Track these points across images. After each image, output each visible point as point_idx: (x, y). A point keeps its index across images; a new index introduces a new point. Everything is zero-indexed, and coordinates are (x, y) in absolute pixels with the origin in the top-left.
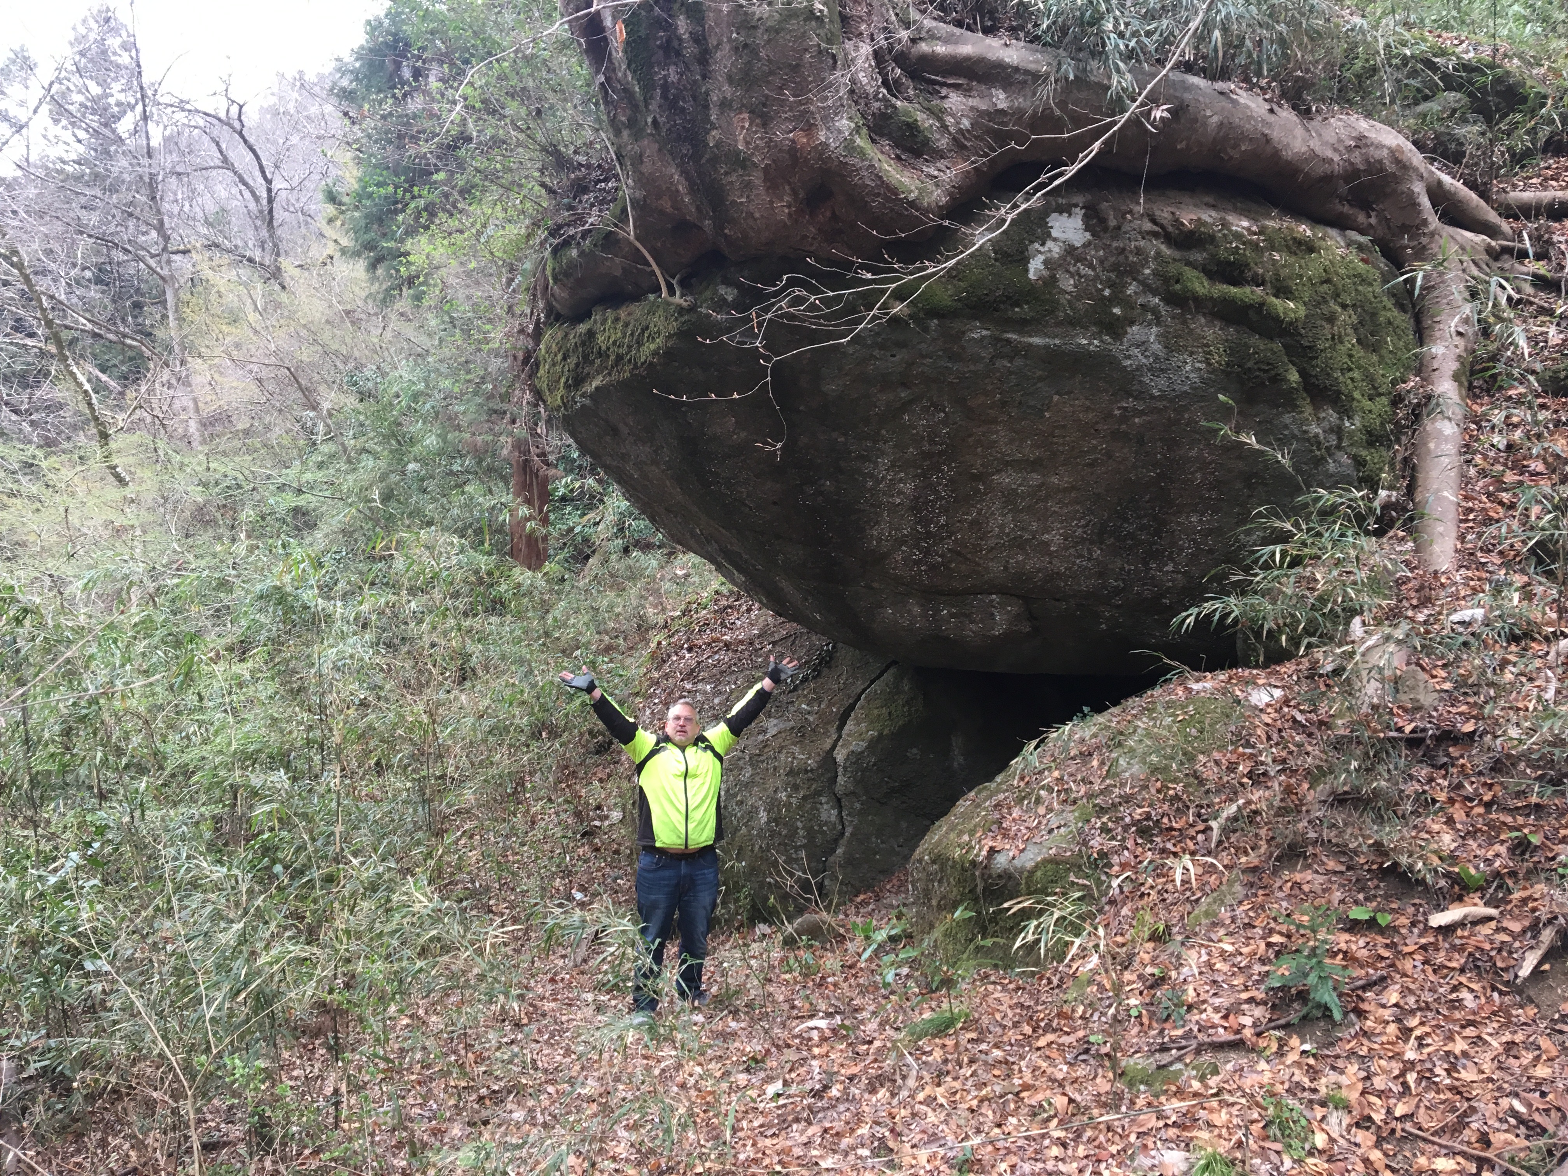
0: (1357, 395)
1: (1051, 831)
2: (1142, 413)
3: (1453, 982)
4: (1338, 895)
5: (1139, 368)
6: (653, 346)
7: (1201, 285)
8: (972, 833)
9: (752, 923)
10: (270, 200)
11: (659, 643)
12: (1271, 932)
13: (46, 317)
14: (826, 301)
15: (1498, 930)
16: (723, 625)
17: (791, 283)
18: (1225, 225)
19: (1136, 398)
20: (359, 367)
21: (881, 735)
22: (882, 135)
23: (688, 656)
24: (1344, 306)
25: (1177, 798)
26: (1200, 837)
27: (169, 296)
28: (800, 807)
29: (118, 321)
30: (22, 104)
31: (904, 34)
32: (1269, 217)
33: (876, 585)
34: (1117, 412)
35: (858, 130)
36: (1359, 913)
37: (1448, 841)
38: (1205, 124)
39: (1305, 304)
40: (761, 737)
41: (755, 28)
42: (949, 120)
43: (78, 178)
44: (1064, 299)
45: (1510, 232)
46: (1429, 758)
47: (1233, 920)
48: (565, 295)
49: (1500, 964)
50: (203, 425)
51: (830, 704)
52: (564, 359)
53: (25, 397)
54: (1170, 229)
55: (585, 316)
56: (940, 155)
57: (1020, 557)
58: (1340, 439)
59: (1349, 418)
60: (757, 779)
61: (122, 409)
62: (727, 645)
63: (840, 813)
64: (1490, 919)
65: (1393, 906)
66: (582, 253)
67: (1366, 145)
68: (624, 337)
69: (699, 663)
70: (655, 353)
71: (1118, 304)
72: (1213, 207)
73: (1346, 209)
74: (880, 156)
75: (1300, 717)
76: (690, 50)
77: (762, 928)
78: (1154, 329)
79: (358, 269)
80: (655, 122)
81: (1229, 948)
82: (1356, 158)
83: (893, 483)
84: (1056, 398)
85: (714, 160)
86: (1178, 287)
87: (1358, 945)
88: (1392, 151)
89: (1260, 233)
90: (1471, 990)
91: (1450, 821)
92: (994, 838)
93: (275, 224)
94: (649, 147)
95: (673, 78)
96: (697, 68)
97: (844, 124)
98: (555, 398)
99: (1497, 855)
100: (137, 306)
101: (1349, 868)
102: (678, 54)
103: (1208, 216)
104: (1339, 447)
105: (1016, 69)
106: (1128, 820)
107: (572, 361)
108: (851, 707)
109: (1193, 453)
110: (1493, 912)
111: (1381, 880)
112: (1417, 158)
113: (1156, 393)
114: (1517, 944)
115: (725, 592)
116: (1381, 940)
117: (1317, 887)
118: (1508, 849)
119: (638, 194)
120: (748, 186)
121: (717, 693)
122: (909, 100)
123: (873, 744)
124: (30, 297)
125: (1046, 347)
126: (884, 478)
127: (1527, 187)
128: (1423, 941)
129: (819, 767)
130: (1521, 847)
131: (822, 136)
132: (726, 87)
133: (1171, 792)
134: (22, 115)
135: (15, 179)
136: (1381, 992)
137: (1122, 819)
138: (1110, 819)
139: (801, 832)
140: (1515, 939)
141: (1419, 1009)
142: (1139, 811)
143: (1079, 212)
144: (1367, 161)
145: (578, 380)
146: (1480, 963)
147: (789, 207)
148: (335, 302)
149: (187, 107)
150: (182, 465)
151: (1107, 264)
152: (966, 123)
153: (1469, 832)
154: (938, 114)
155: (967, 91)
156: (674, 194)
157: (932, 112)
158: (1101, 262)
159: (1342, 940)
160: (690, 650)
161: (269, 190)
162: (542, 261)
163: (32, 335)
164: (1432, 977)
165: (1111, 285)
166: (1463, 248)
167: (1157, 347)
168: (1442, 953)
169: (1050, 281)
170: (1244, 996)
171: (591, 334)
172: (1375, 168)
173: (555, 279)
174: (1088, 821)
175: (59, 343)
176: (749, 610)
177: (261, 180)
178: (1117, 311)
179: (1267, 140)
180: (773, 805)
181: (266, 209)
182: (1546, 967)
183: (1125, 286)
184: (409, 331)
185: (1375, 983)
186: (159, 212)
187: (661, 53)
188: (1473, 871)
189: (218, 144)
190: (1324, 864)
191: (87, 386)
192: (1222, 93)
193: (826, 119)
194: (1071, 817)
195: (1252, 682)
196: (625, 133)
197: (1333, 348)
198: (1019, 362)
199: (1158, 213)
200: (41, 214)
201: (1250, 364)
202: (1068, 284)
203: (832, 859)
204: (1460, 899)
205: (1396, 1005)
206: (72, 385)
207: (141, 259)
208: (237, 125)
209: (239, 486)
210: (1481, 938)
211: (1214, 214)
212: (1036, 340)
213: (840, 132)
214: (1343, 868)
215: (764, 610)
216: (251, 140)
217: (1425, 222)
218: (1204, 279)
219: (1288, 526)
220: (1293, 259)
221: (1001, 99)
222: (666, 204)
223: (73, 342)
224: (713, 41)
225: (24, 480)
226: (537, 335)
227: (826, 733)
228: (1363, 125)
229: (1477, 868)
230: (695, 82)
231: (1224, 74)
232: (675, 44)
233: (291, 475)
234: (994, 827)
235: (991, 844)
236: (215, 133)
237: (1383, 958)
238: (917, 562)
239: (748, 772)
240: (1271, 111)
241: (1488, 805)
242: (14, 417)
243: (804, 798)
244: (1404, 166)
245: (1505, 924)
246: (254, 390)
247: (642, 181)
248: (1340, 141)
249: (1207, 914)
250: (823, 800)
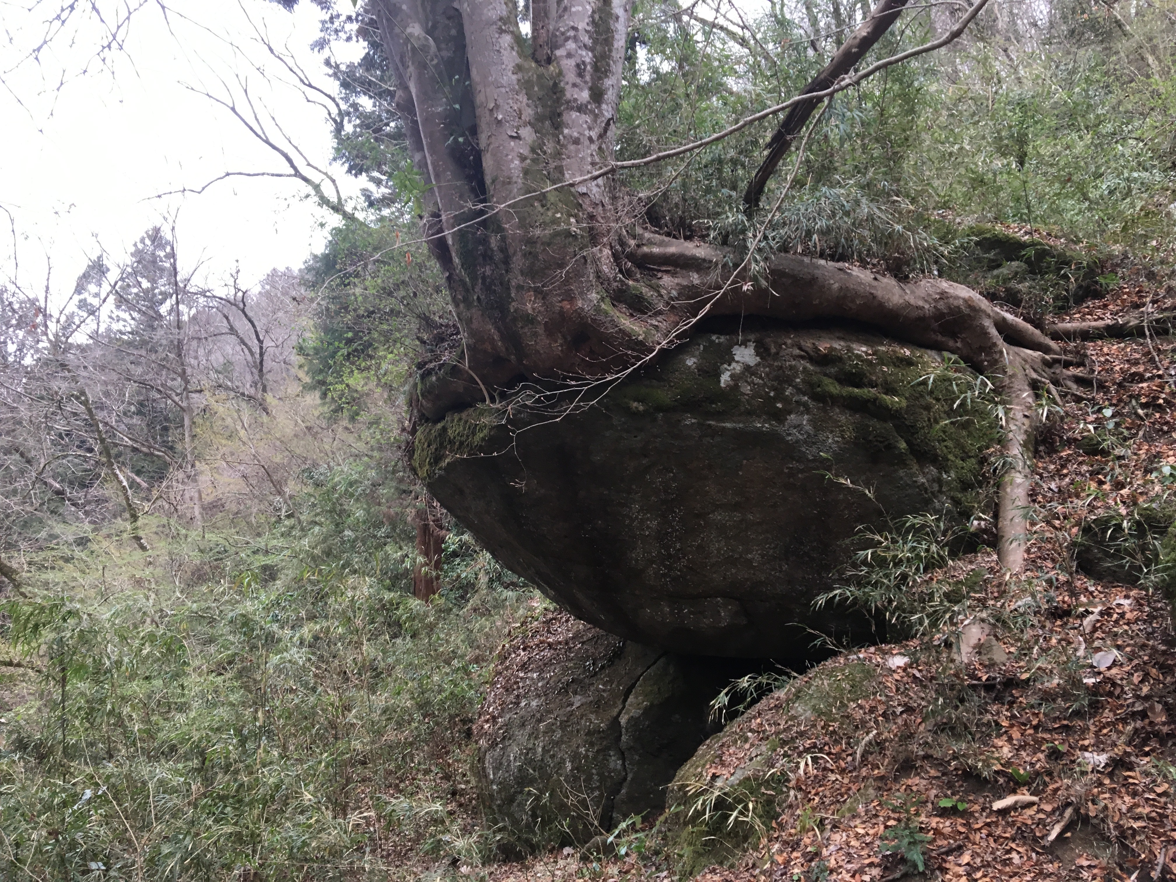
0: (951, 457)
1: (751, 759)
2: (802, 471)
3: (1008, 848)
4: (934, 792)
5: (797, 441)
6: (481, 435)
7: (834, 388)
8: (704, 766)
9: (562, 846)
10: (262, 354)
11: (504, 646)
12: (889, 818)
13: (100, 436)
14: (545, 397)
15: (1039, 811)
16: (549, 632)
17: (524, 388)
18: (850, 350)
19: (797, 461)
20: (315, 465)
21: (652, 705)
22: (620, 302)
23: (522, 653)
24: (938, 400)
25: (834, 732)
26: (850, 759)
27: (187, 422)
28: (595, 758)
29: (151, 440)
30: (97, 295)
31: (632, 242)
32: (882, 344)
33: (637, 592)
34: (786, 471)
35: (603, 299)
36: (946, 803)
37: (1006, 752)
38: (829, 289)
39: (906, 398)
40: (569, 709)
41: (535, 243)
42: (663, 292)
43: (130, 344)
44: (744, 398)
45: (1058, 349)
46: (998, 699)
47: (867, 812)
48: (429, 405)
49: (1038, 834)
50: (203, 508)
51: (619, 684)
52: (429, 446)
53: (82, 494)
54: (812, 354)
55: (442, 418)
56: (660, 313)
57: (733, 571)
58: (941, 486)
59: (946, 472)
60: (565, 739)
61: (149, 500)
62: (550, 645)
63: (623, 764)
64: (1033, 804)
65: (971, 798)
66: (438, 379)
67: (947, 298)
68: (464, 429)
69: (529, 658)
70: (483, 439)
71: (780, 401)
72: (840, 338)
73: (940, 338)
74: (618, 314)
75: (918, 675)
76: (498, 256)
77: (567, 850)
78: (806, 417)
79: (313, 398)
80: (478, 298)
81: (861, 831)
82: (941, 305)
83: (642, 521)
84: (745, 462)
85: (515, 320)
86: (819, 389)
87: (946, 825)
88: (965, 300)
89: (873, 354)
90: (1019, 853)
91: (1010, 739)
92: (716, 768)
93: (265, 370)
94: (475, 313)
95: (488, 273)
96: (503, 266)
97: (594, 296)
98: (423, 473)
99: (1039, 760)
100: (166, 429)
101: (943, 775)
102: (491, 258)
103: (839, 345)
104: (940, 491)
105: (704, 260)
106: (801, 748)
107: (433, 447)
108: (633, 686)
109: (841, 496)
110: (1035, 799)
111: (964, 781)
112: (984, 304)
113: (810, 457)
114: (1049, 820)
115: (552, 609)
116: (960, 821)
117: (922, 788)
118: (1046, 756)
119: (471, 341)
120: (535, 334)
121: (540, 678)
122: (637, 280)
123: (647, 711)
124: (92, 425)
125: (735, 429)
126: (637, 517)
127: (1072, 320)
128: (988, 820)
129: (608, 729)
130: (1054, 755)
131: (580, 304)
132: (520, 277)
133: (831, 728)
134: (95, 302)
135: (87, 345)
136: (960, 856)
137: (798, 748)
138: (789, 749)
139: (596, 777)
140: (1048, 816)
141: (983, 866)
142: (809, 742)
143: (752, 345)
144: (949, 308)
145: (437, 459)
146: (1026, 835)
147: (561, 345)
148: (299, 421)
149: (208, 294)
150: (186, 536)
151: (771, 376)
152: (674, 293)
153: (1021, 746)
154: (656, 288)
155: (674, 274)
156: (492, 341)
157: (651, 287)
158: (767, 375)
159: (934, 822)
160: (524, 649)
161: (261, 348)
162: (415, 385)
163: (90, 450)
164: (993, 845)
165: (775, 389)
166: (1025, 361)
167: (808, 428)
168: (1000, 828)
169: (734, 388)
170: (867, 861)
171: (444, 429)
172: (955, 311)
173: (422, 395)
174: (775, 750)
175: (109, 455)
176: (567, 621)
177: (256, 341)
178: (779, 405)
179: (874, 297)
180: (575, 757)
181: (258, 361)
182: (1069, 834)
183: (784, 390)
184: (351, 439)
185: (954, 850)
186: (182, 364)
187: (481, 258)
188: (1022, 772)
189: (227, 318)
190: (928, 772)
191: (125, 483)
192: (840, 269)
193: (582, 293)
194: (764, 748)
195: (890, 653)
196: (462, 306)
197: (930, 426)
198: (718, 439)
199: (803, 343)
200: (103, 368)
201: (870, 438)
202: (747, 389)
203: (618, 797)
204: (1014, 792)
205: (968, 864)
206: (115, 483)
207: (169, 397)
208: (241, 305)
209: (226, 551)
210: (1025, 817)
211: (842, 343)
212: (728, 425)
213: (591, 301)
214: (940, 774)
215: (577, 621)
216: (250, 314)
217: (995, 345)
218: (836, 384)
219: (877, 537)
220: (897, 370)
221: (695, 278)
222: (488, 347)
223: (119, 455)
224: (511, 251)
225: (77, 549)
226: (413, 432)
227: (614, 705)
228: (944, 285)
229: (1025, 769)
230: (502, 274)
231: (843, 258)
232: (489, 253)
233: (261, 542)
234: (717, 760)
235: (714, 771)
236: (225, 311)
237: (961, 833)
238: (664, 575)
239: (558, 734)
240: (875, 279)
241: (1036, 728)
242: (73, 508)
243: (598, 751)
244: (975, 310)
245: (1043, 806)
246: (241, 486)
247: (472, 334)
248: (929, 295)
249: (849, 810)
250: (612, 753)
